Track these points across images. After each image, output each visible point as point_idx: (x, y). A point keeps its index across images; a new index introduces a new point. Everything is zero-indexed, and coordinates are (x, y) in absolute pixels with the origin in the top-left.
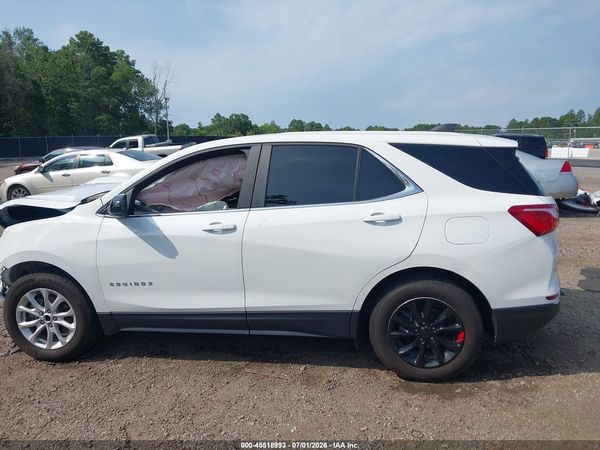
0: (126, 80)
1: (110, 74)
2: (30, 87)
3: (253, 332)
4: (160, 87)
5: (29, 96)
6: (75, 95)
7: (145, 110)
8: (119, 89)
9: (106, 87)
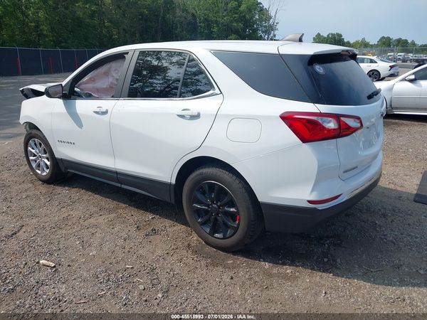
0: (250, 10)
1: (240, 6)
2: (190, 17)
3: (123, 186)
4: (273, 14)
5: (190, 23)
6: (216, 22)
7: (263, 32)
8: (244, 17)
9: (236, 15)
